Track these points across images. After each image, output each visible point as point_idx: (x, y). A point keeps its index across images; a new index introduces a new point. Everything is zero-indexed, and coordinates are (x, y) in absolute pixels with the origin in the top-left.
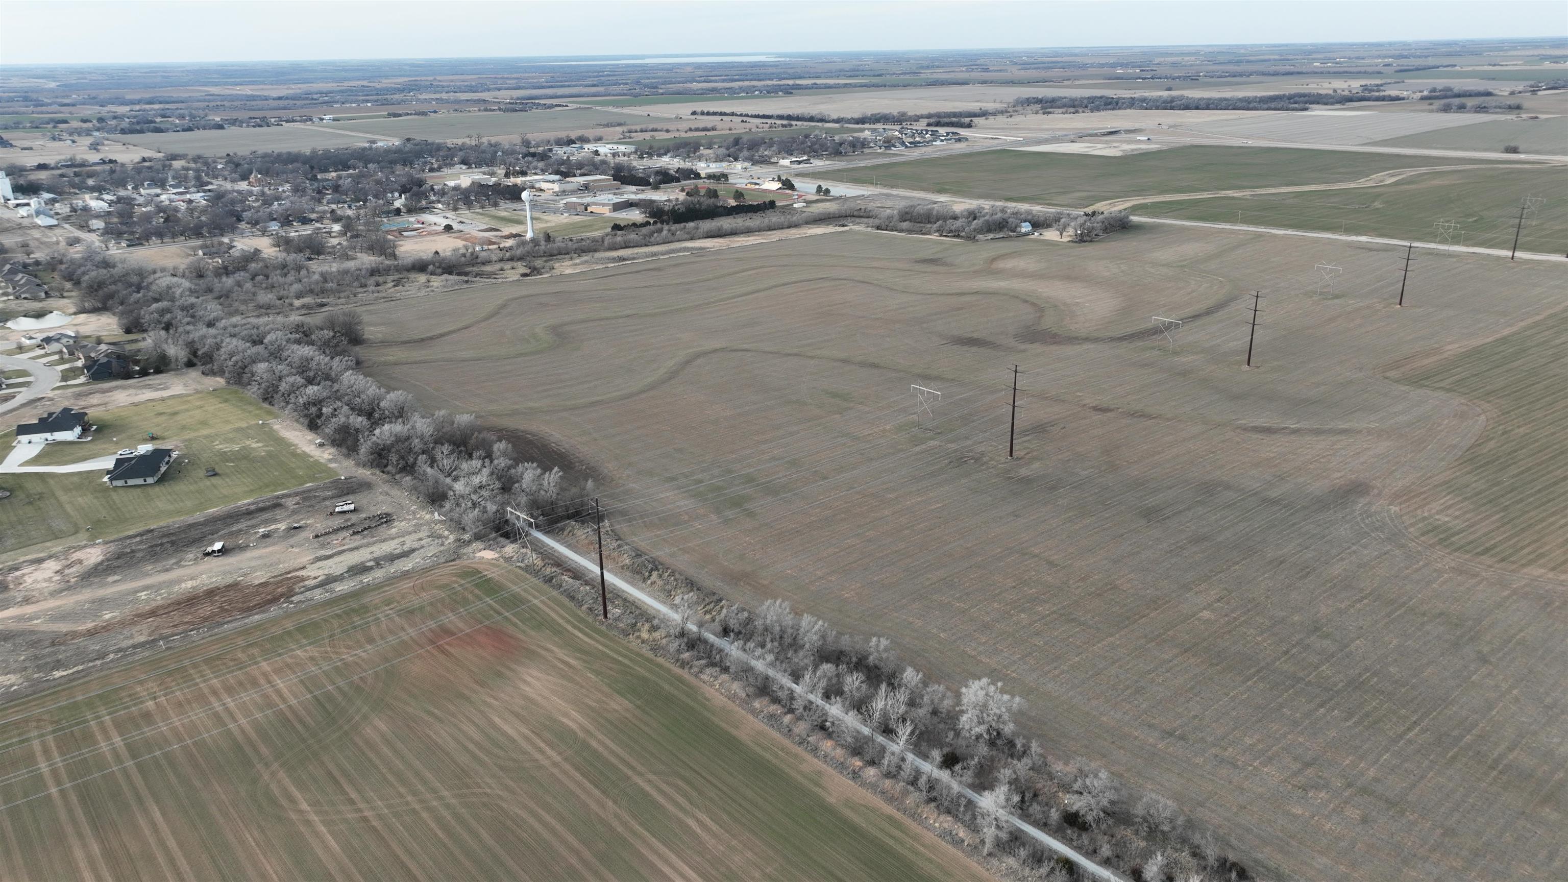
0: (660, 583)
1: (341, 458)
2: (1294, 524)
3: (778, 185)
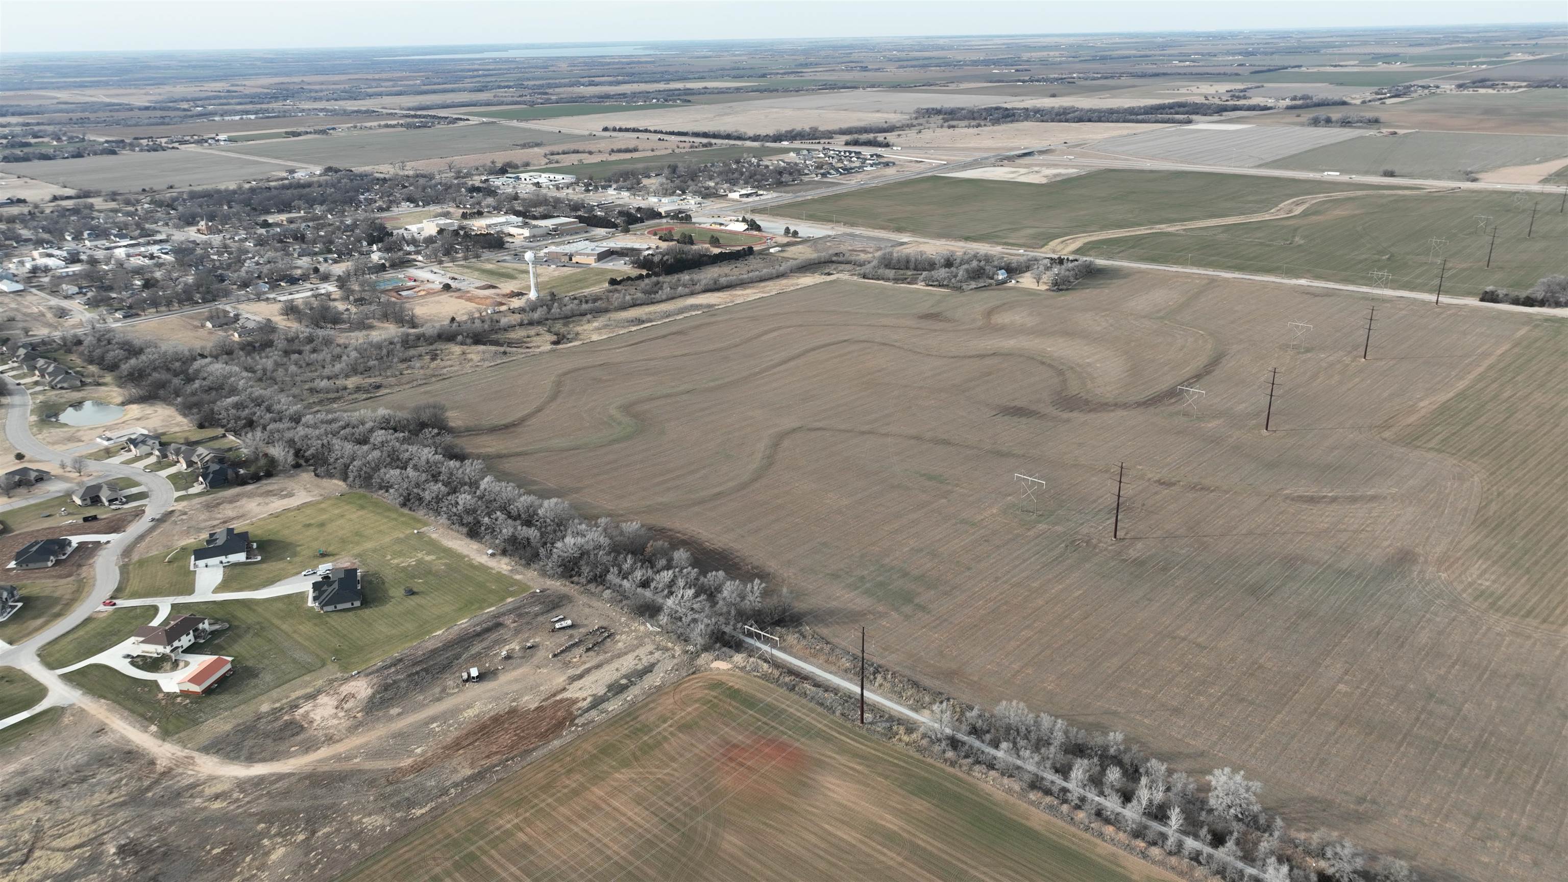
0: (889, 685)
1: (520, 568)
2: (1372, 595)
3: (743, 225)
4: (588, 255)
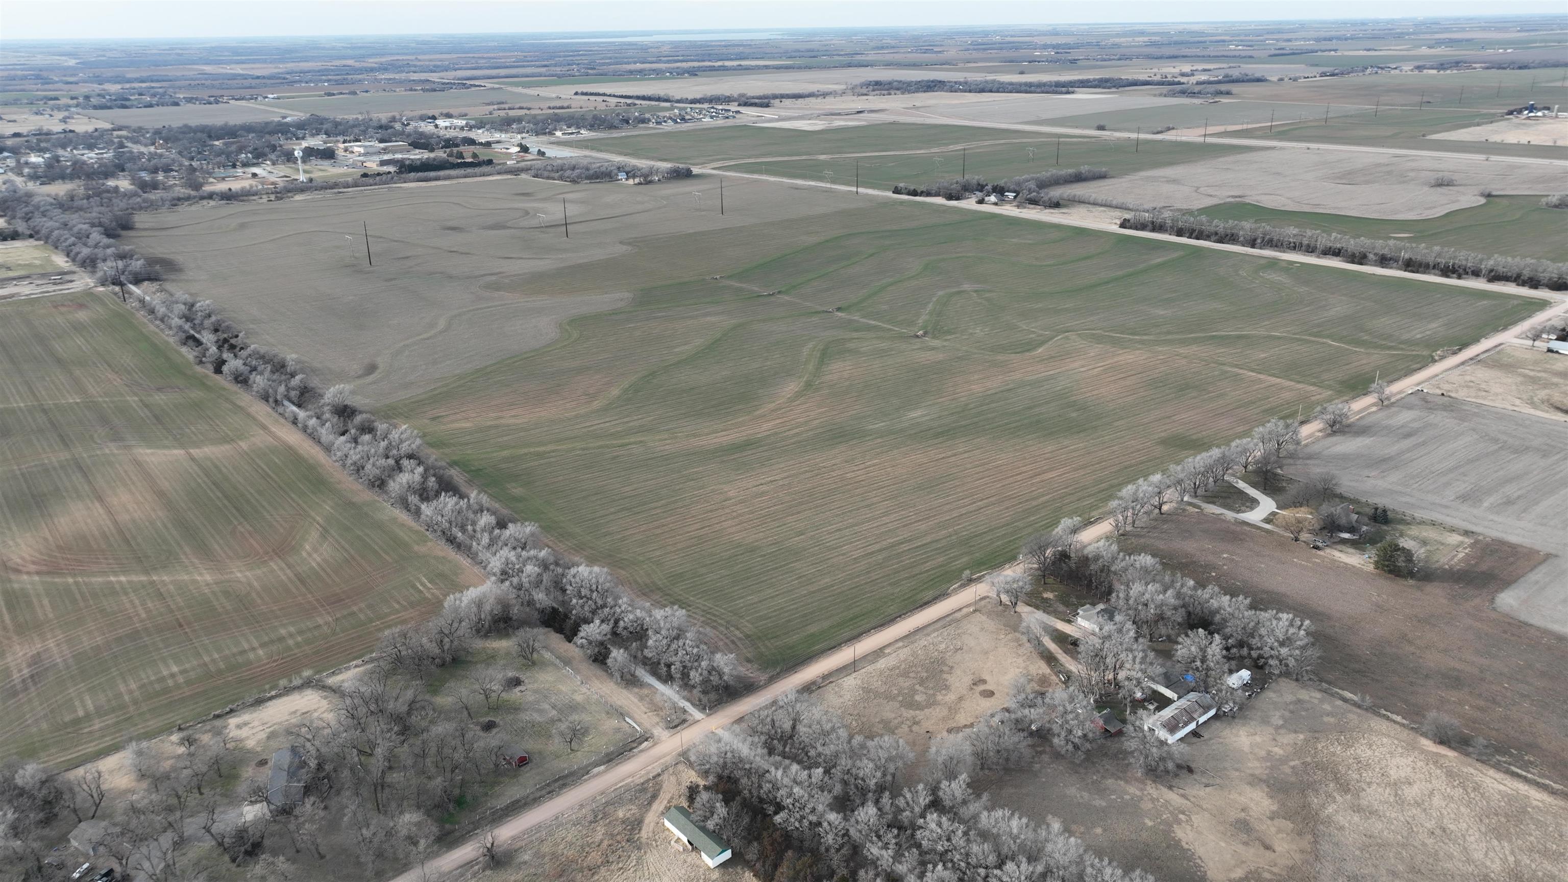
3: (518, 149)
4: (374, 162)
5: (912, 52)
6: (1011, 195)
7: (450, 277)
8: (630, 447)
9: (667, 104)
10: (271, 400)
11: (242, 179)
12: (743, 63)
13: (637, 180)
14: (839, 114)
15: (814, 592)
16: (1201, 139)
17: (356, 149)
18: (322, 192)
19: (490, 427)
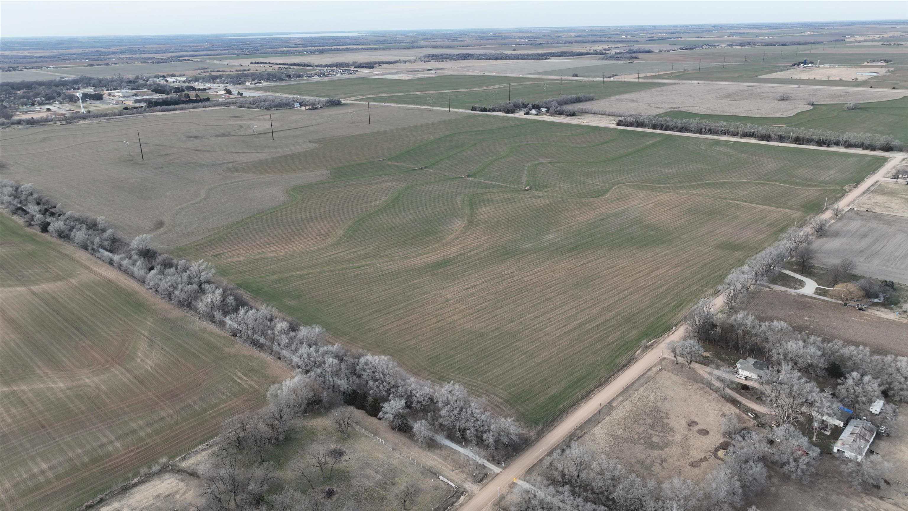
3: (224, 92)
4: (130, 101)
5: (445, 41)
6: (544, 110)
7: (201, 165)
8: (364, 268)
9: (311, 68)
10: (90, 248)
11: (40, 112)
12: (349, 47)
13: (307, 107)
14: (418, 71)
15: (540, 363)
16: (636, 80)
17: (116, 94)
18: (98, 119)
19: (259, 259)
